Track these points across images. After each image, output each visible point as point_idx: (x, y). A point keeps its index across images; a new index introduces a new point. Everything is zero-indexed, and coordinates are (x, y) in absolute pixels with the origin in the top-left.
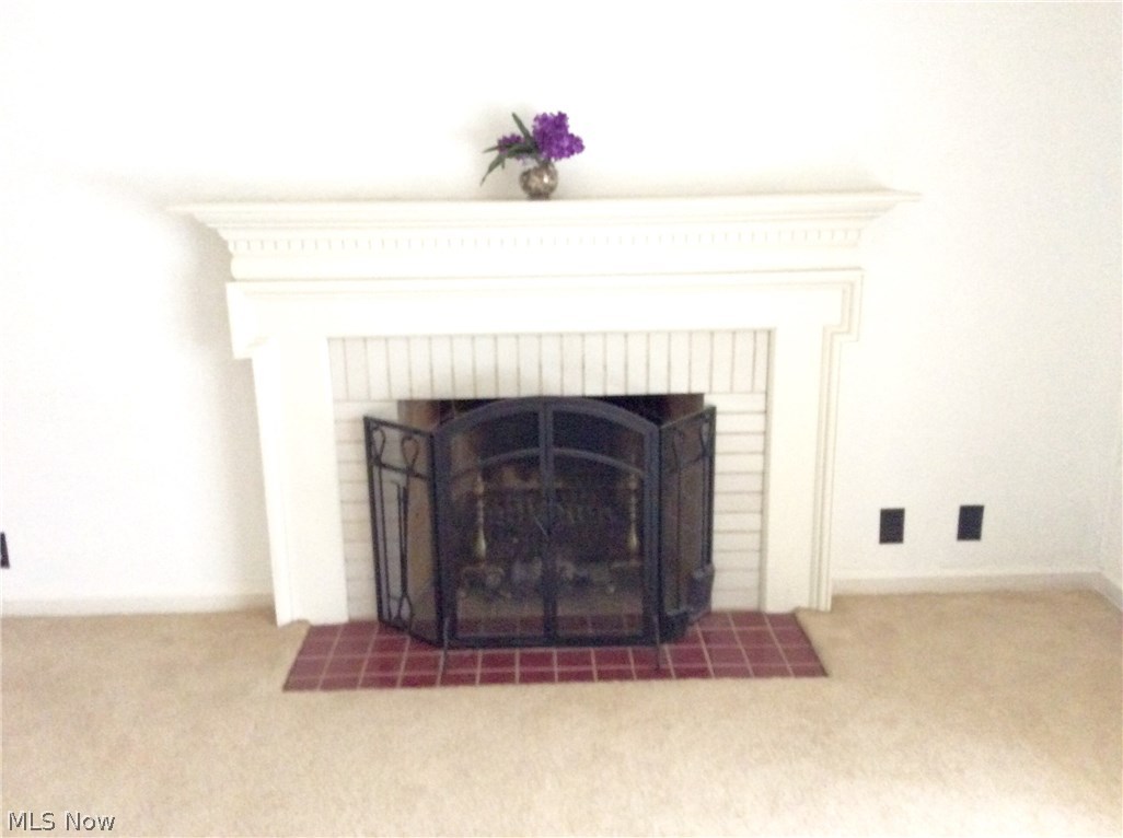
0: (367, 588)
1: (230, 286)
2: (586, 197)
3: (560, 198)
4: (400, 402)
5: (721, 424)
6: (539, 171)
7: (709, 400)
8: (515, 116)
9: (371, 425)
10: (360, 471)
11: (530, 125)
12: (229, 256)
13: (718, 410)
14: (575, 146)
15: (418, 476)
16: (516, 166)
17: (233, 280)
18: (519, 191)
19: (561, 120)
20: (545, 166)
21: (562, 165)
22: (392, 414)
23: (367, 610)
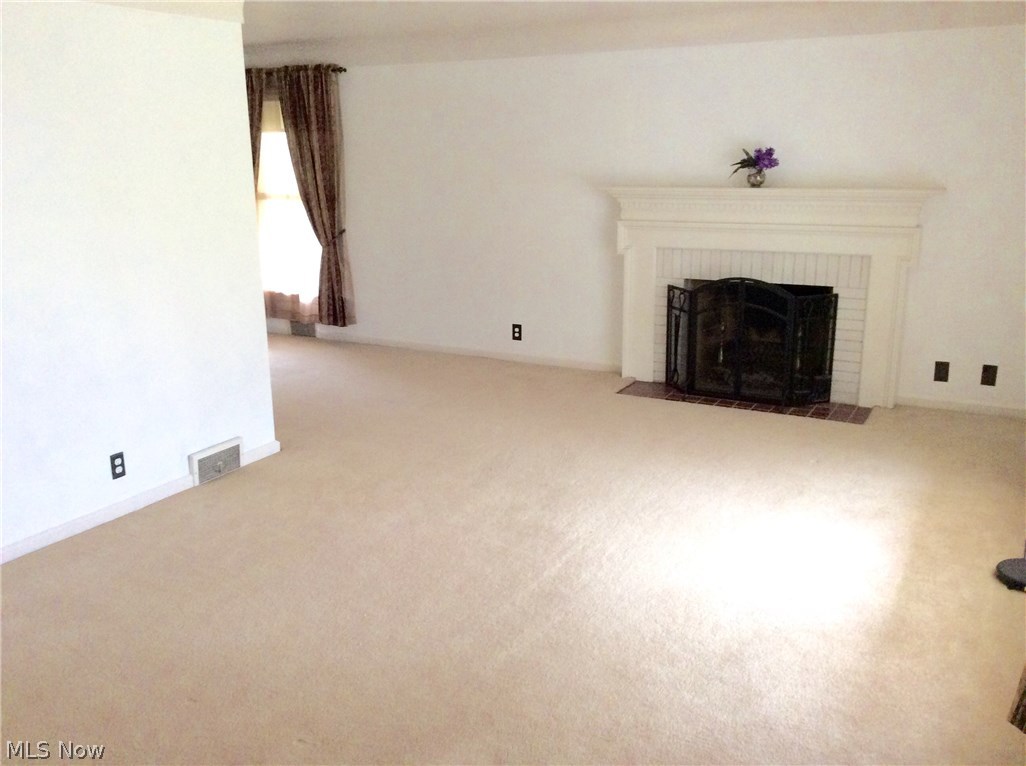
0: (662, 367)
1: (619, 224)
2: (785, 187)
3: (767, 187)
4: (687, 280)
5: (841, 304)
6: (755, 175)
7: (835, 291)
8: (744, 150)
9: (671, 288)
10: (664, 311)
11: (753, 154)
12: (620, 210)
13: (840, 296)
14: (773, 163)
15: (684, 311)
16: (746, 171)
17: (621, 220)
18: (746, 183)
19: (770, 152)
20: (760, 172)
21: (767, 172)
22: (681, 285)
23: (661, 377)
